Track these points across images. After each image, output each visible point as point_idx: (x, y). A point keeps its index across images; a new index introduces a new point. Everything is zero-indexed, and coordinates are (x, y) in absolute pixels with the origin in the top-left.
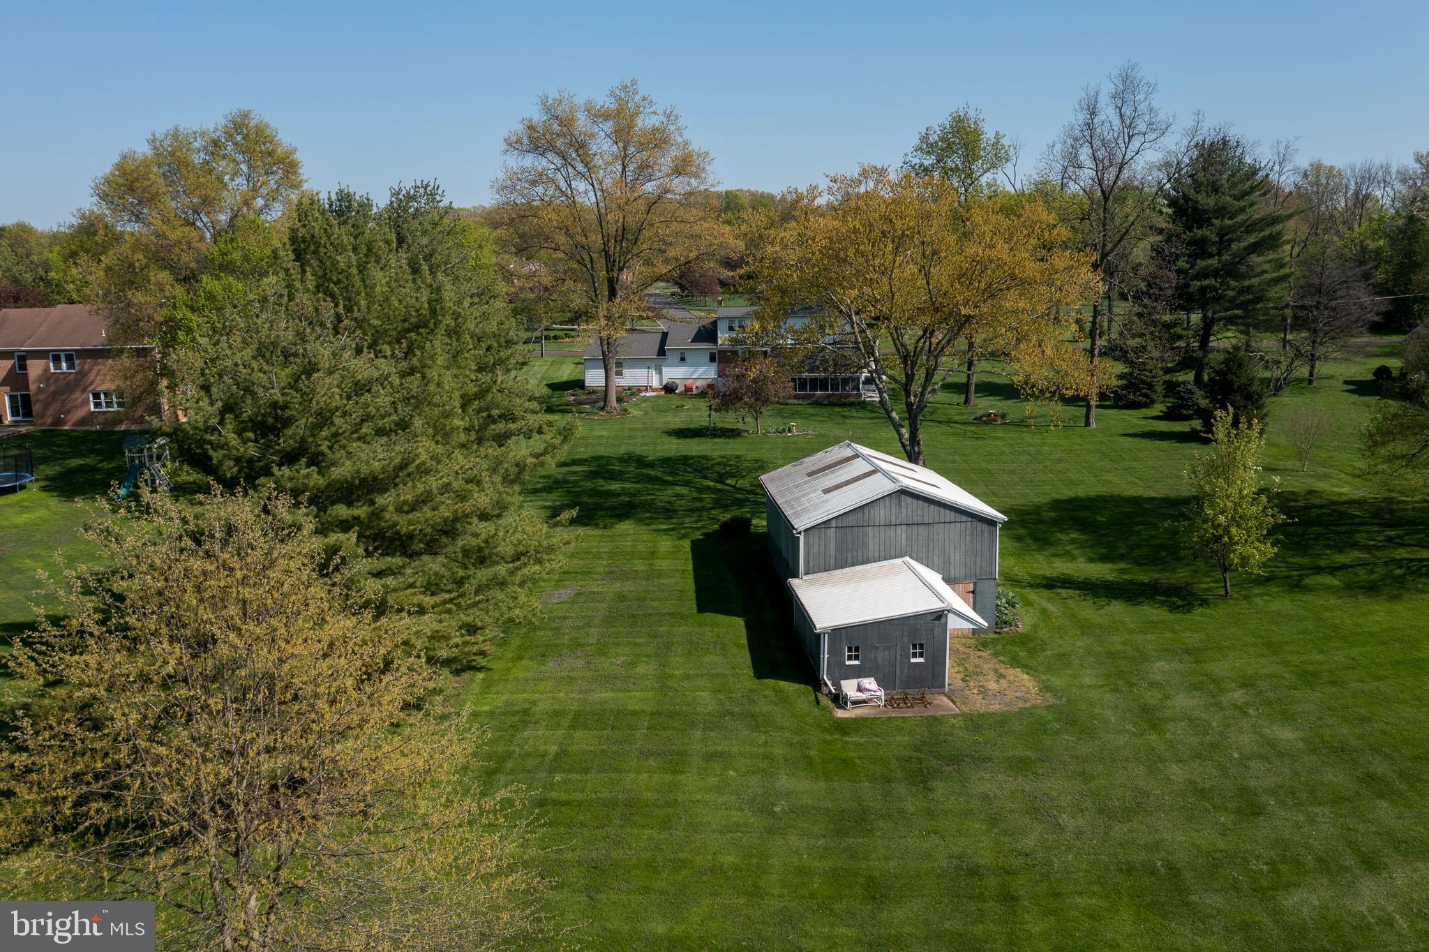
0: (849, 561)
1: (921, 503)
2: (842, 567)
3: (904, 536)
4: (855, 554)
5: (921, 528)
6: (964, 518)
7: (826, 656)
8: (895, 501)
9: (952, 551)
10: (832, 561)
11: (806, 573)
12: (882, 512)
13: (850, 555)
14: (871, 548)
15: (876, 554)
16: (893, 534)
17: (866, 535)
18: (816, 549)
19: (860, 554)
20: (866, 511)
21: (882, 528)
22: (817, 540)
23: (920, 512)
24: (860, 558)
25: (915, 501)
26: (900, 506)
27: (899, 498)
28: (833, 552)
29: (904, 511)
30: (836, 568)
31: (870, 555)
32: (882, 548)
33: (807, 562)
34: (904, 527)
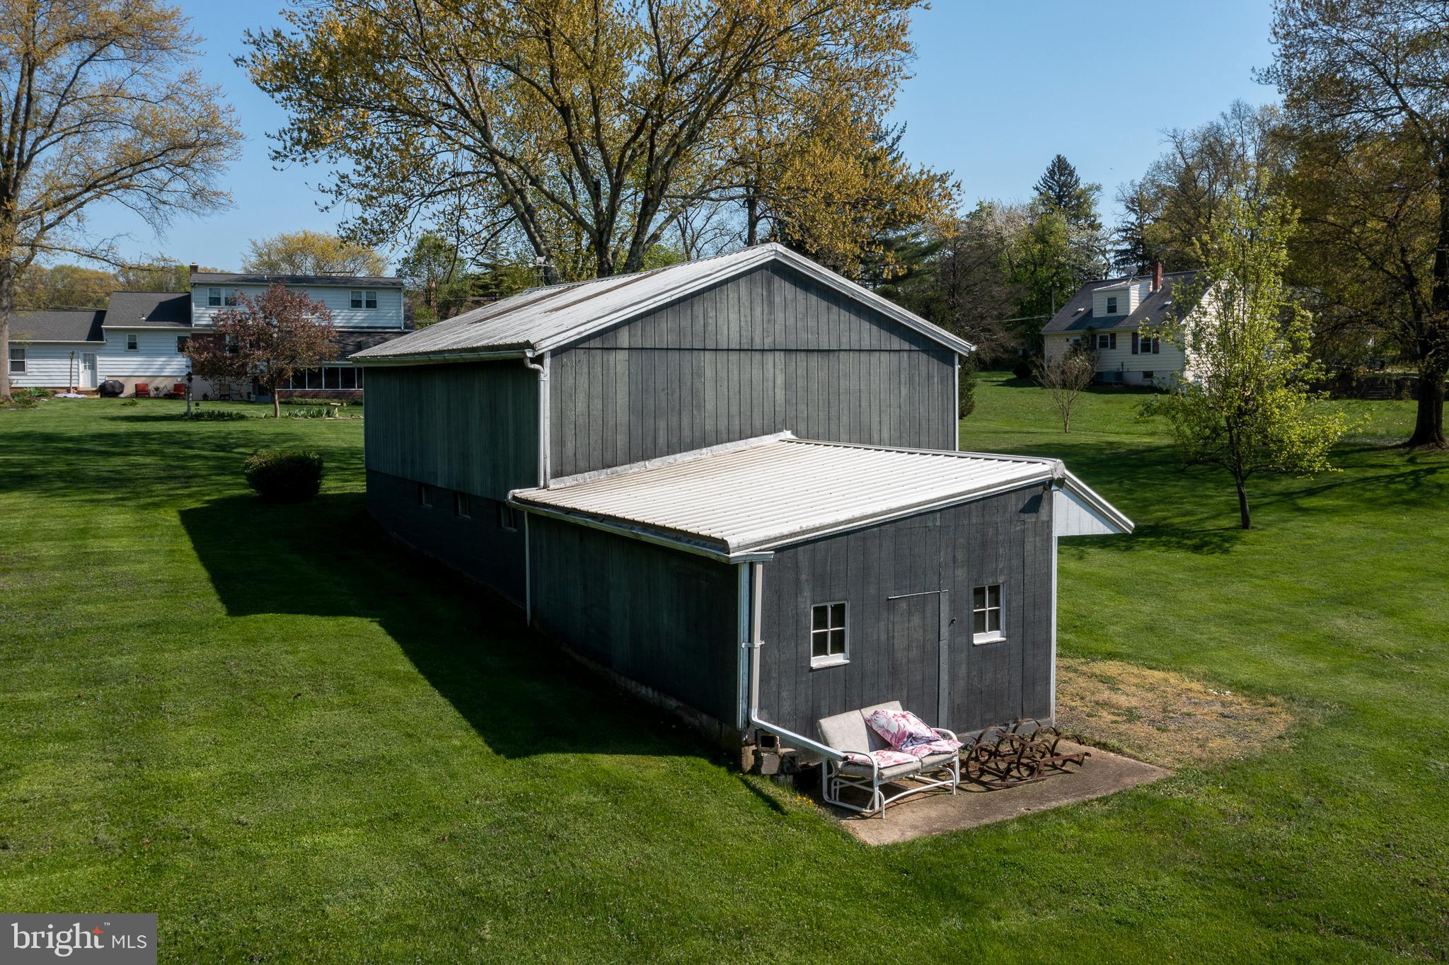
0: (662, 440)
1: (813, 299)
2: (645, 457)
3: (780, 380)
4: (674, 421)
5: (814, 360)
6: (896, 343)
7: (758, 643)
8: (759, 290)
9: (875, 419)
10: (622, 440)
11: (557, 474)
12: (733, 317)
13: (662, 424)
14: (710, 406)
15: (723, 424)
16: (756, 373)
17: (697, 374)
18: (581, 406)
19: (686, 422)
20: (699, 309)
21: (734, 357)
22: (583, 381)
23: (812, 323)
24: (686, 433)
25: (801, 294)
26: (771, 303)
27: (769, 283)
28: (623, 417)
29: (780, 316)
30: (631, 460)
31: (709, 426)
32: (734, 410)
33: (559, 442)
34: (780, 356)
